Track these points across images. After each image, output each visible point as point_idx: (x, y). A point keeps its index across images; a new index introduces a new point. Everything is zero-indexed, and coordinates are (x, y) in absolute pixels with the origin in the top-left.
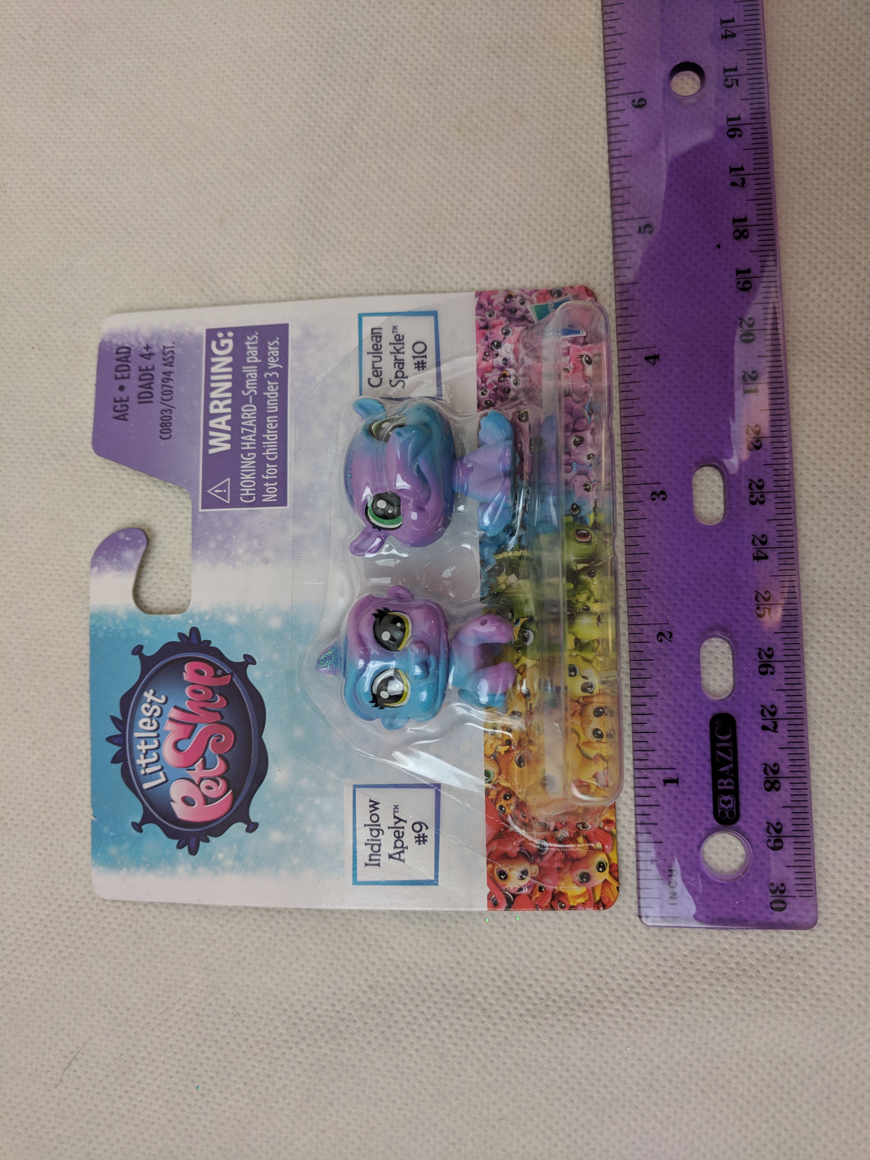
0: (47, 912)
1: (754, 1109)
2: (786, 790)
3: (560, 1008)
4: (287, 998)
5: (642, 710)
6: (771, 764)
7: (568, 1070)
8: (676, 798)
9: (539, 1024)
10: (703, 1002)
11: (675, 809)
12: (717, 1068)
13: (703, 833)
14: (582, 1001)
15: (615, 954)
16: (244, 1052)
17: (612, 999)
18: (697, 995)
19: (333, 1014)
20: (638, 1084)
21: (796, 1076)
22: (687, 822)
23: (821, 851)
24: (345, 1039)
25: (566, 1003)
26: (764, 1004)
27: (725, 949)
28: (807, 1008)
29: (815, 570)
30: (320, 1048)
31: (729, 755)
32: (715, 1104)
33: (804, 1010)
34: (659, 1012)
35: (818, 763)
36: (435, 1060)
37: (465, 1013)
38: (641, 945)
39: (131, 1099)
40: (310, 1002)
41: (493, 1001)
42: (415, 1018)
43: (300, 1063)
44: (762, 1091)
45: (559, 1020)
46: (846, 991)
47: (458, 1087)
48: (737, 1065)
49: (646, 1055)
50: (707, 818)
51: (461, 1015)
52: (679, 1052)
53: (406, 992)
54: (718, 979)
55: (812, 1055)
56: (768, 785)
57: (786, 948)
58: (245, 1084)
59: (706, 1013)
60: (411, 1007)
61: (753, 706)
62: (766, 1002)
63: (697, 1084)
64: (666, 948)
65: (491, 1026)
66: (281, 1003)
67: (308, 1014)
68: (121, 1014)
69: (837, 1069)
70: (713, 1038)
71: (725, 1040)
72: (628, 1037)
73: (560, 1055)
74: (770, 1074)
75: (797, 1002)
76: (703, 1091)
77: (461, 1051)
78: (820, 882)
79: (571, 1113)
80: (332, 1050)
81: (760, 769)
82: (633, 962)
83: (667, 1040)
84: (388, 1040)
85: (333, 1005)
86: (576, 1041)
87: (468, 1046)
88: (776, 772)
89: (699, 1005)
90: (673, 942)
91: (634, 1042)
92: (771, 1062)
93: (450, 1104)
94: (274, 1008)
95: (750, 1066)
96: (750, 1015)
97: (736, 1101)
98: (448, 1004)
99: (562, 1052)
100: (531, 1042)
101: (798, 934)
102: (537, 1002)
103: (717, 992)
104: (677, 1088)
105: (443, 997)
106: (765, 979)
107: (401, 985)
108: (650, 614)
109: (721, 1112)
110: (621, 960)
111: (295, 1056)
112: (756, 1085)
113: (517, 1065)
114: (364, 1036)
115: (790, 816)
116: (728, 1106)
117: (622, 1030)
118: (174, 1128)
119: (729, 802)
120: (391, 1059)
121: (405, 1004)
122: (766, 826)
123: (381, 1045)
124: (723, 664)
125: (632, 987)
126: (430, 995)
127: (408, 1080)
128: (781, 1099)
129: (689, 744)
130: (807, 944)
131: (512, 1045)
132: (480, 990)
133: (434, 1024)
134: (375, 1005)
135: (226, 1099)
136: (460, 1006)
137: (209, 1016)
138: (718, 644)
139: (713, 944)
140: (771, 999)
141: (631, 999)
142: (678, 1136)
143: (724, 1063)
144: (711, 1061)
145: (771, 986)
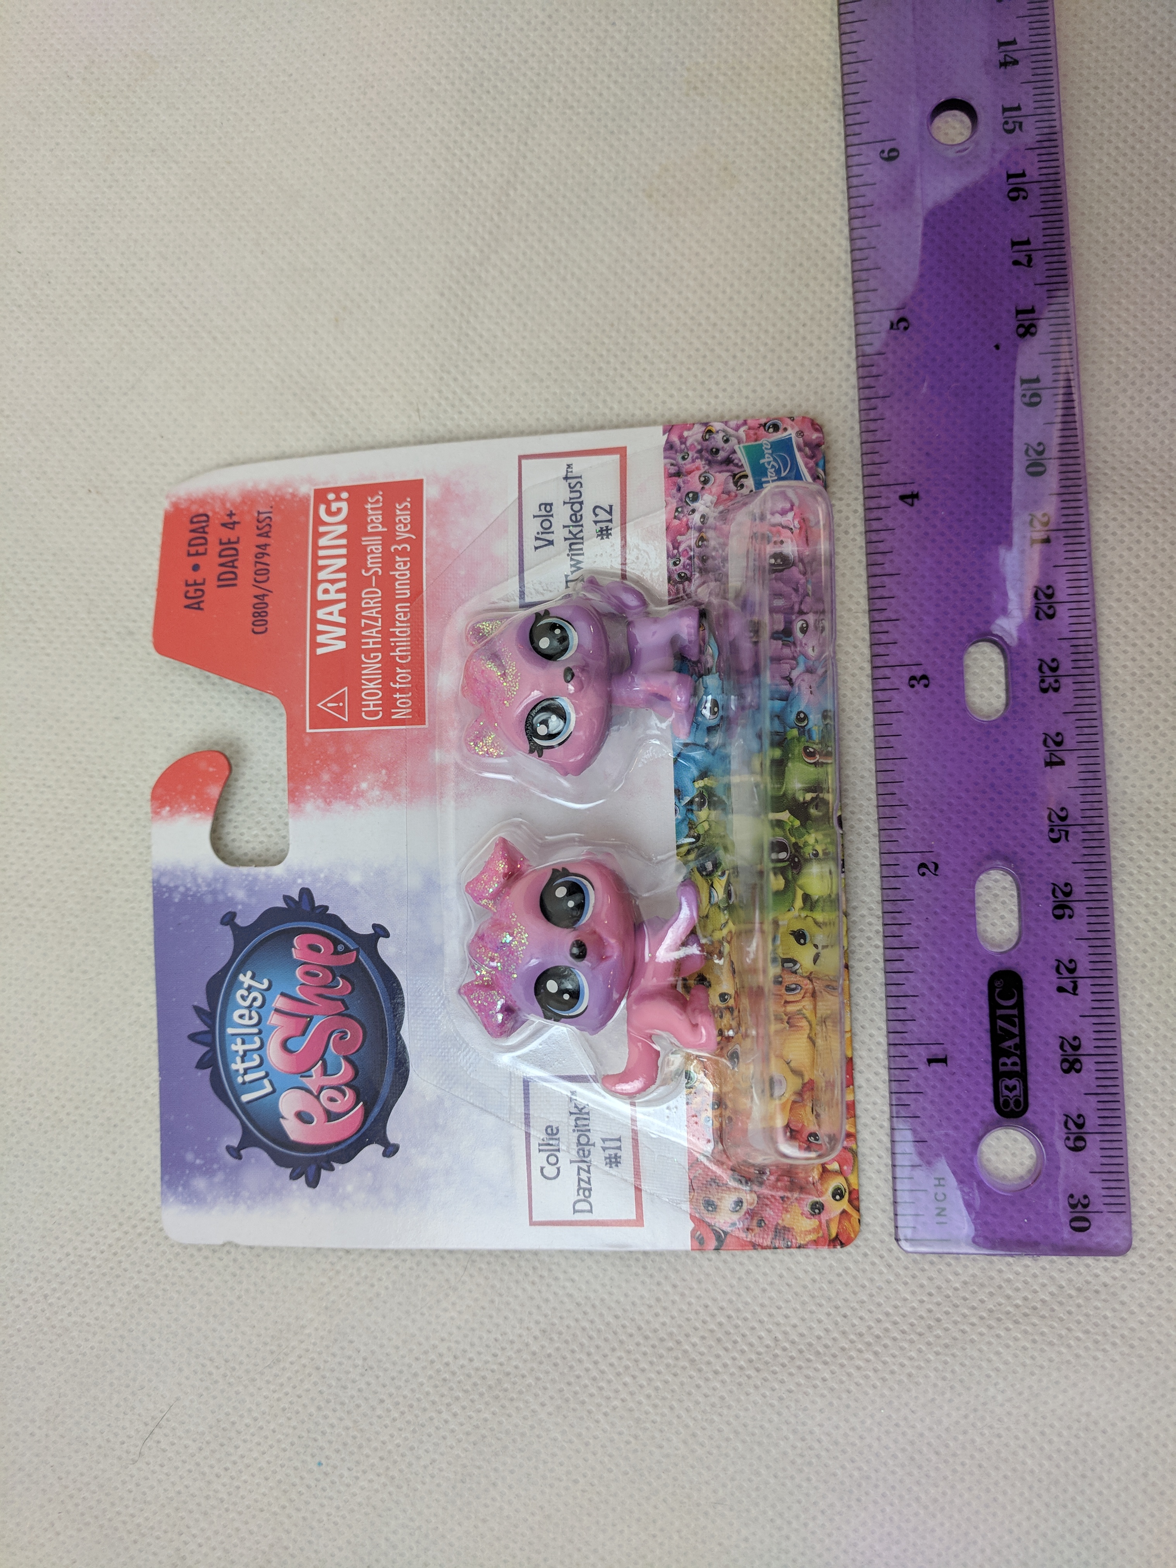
0: (118, 1234)
1: (1048, 1490)
2: (1089, 1072)
3: (792, 1358)
4: (435, 1347)
5: (898, 965)
6: (1070, 1037)
7: (803, 1439)
8: (944, 1082)
9: (765, 1380)
10: (980, 1351)
11: (942, 1096)
12: (999, 1436)
13: (981, 1129)
14: (821, 1350)
15: (863, 1287)
16: (379, 1417)
17: (860, 1346)
18: (972, 1341)
19: (495, 1367)
20: (894, 1456)
21: (1103, 1447)
22: (958, 1112)
23: (1135, 1151)
24: (512, 1400)
25: (801, 1351)
26: (1060, 1353)
27: (1008, 1281)
28: (1117, 1357)
29: (1126, 778)
30: (479, 1411)
31: (1014, 1026)
32: (996, 1484)
33: (1113, 1361)
34: (922, 1364)
35: (1131, 1035)
36: (629, 1427)
37: (668, 1366)
38: (897, 1275)
39: (232, 1478)
40: (465, 1351)
41: (703, 1349)
42: (603, 1372)
43: (453, 1431)
44: (1058, 1466)
45: (791, 1374)
47: (659, 1462)
48: (1025, 1432)
49: (905, 1419)
50: (984, 1108)
51: (662, 1368)
52: (949, 1415)
53: (591, 1338)
54: (999, 1320)
55: (1123, 1419)
56: (1066, 1065)
57: (1089, 1278)
58: (381, 1459)
59: (984, 1364)
60: (597, 1358)
61: (1045, 960)
62: (1064, 1350)
63: (972, 1457)
64: (931, 1279)
65: (701, 1383)
66: (426, 1353)
67: (462, 1366)
68: (217, 1368)
69: (1157, 1437)
70: (994, 1397)
71: (1010, 1400)
72: (882, 1396)
73: (792, 1420)
74: (1068, 1443)
75: (1104, 1351)
76: (980, 1466)
77: (663, 1415)
78: (1134, 1193)
79: (807, 1495)
80: (494, 1414)
81: (1055, 1044)
82: (887, 1298)
83: (933, 1400)
84: (567, 1400)
85: (495, 1355)
86: (813, 1402)
87: (672, 1408)
88: (1076, 1048)
89: (975, 1354)
90: (939, 1271)
91: (891, 1403)
92: (1069, 1428)
93: (649, 1484)
94: (417, 1359)
95: (1042, 1433)
96: (1042, 1367)
97: (1023, 1479)
98: (645, 1354)
99: (796, 1416)
100: (755, 1403)
101: (1105, 1261)
102: (761, 1350)
103: (998, 1336)
104: (946, 1462)
105: (638, 1344)
106: (1061, 1320)
107: (584, 1329)
108: (907, 837)
109: (1005, 1493)
110: (871, 1295)
111: (446, 1422)
112: (1050, 1458)
113: (736, 1433)
114: (536, 1395)
115: (1096, 1106)
116: (1013, 1486)
117: (874, 1387)
118: (289, 1517)
119: (1014, 1088)
120: (572, 1426)
121: (589, 1354)
122: (1062, 1119)
123: (559, 1408)
124: (1004, 903)
125: (887, 1330)
126: (621, 1342)
127: (594, 1454)
128: (1084, 1476)
129: (959, 1010)
130: (1117, 1274)
131: (729, 1407)
132: (687, 1335)
133: (628, 1379)
134: (549, 1356)
135: (357, 1478)
136: (661, 1356)
137: (333, 1370)
138: (998, 878)
139: (994, 1274)
140: (1069, 1346)
141: (885, 1346)
142: (947, 1525)
143: (1008, 1429)
144: (991, 1427)
145: (1069, 1329)
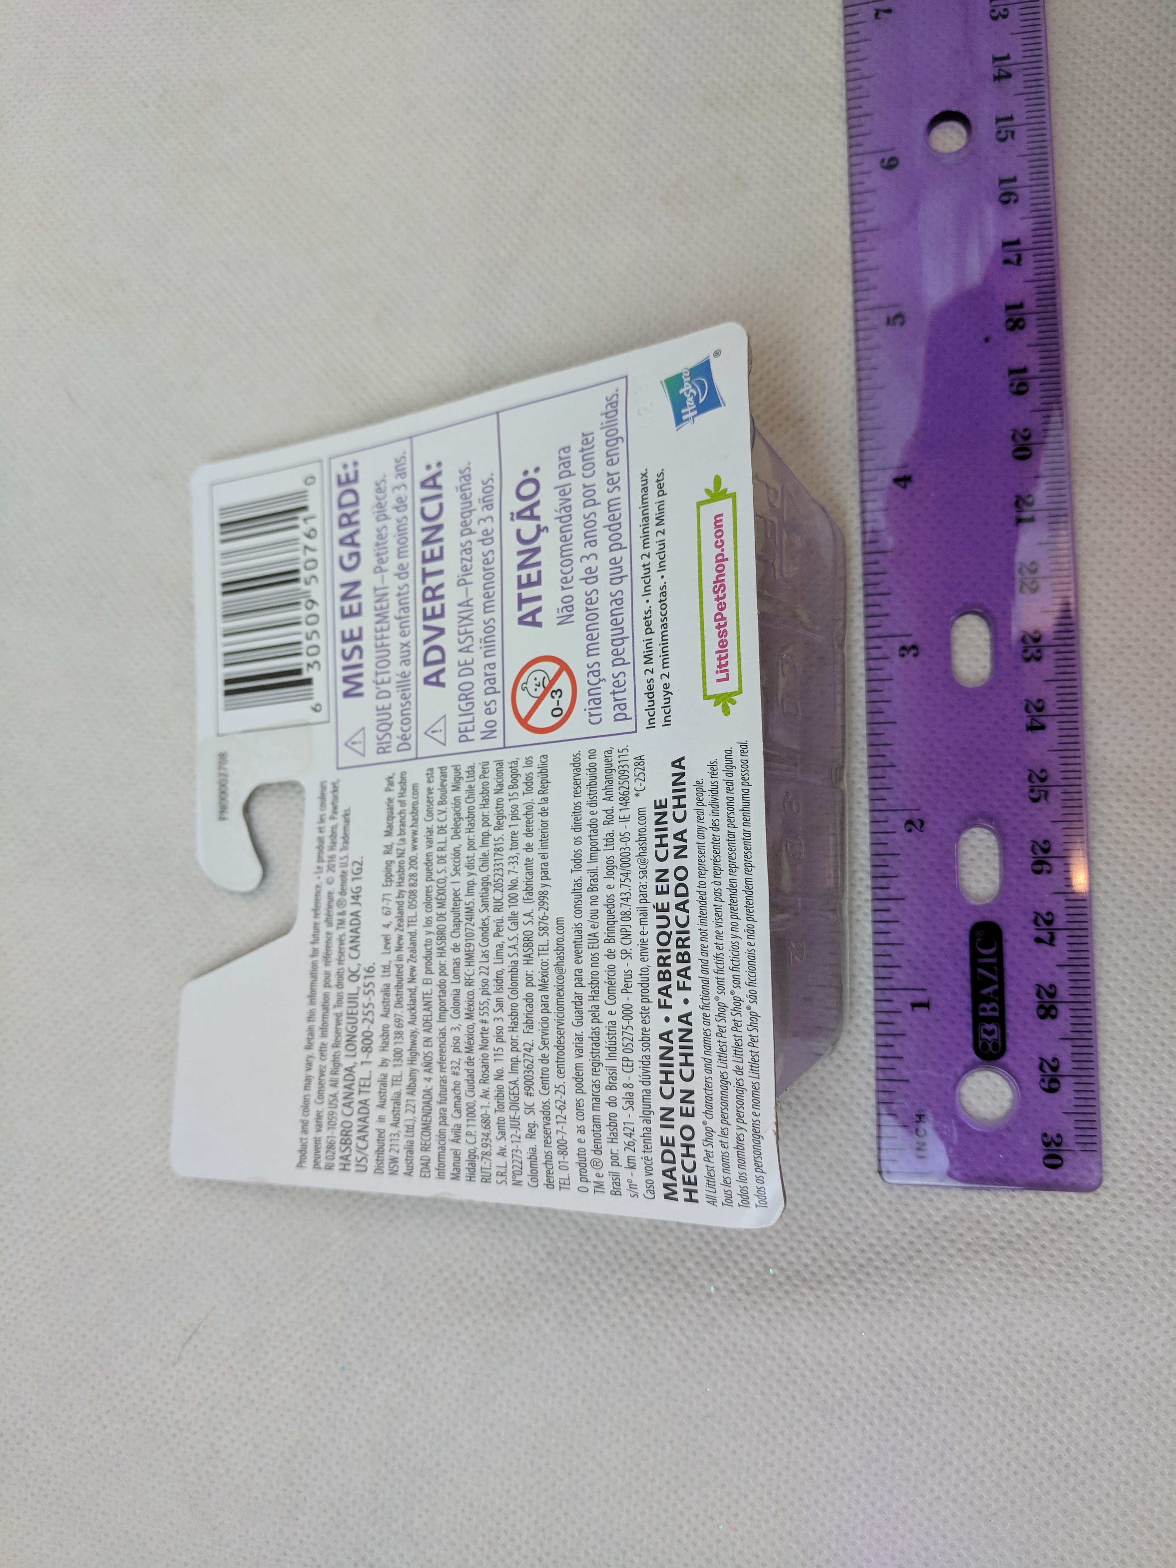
1: (1021, 1415)
2: (1066, 1020)
3: (780, 1284)
4: (449, 1266)
5: (886, 916)
6: (1046, 985)
7: (788, 1359)
8: (927, 1026)
9: (755, 1302)
10: (957, 1280)
11: (926, 1041)
12: (975, 1363)
13: (959, 1070)
14: (807, 1276)
15: (849, 1220)
16: (398, 1328)
17: (844, 1273)
18: (950, 1271)
19: (504, 1285)
20: (875, 1379)
21: (1074, 1376)
22: (941, 1057)
23: (1110, 1097)
24: (519, 1315)
25: (789, 1278)
26: (1034, 1284)
27: (987, 1216)
28: (1087, 1289)
29: (1106, 744)
31: (994, 974)
32: (971, 1408)
33: (1084, 1293)
34: (902, 1291)
35: (1108, 987)
36: (626, 1343)
37: (664, 1288)
38: (881, 1209)
39: (262, 1381)
40: (476, 1270)
41: (697, 1273)
42: (603, 1292)
43: (464, 1342)
44: (1030, 1393)
45: (779, 1298)
46: (1137, 1270)
47: (654, 1376)
48: (1000, 1359)
49: (886, 1343)
50: (966, 1053)
51: (659, 1290)
52: (927, 1341)
53: (593, 1261)
54: (976, 1252)
55: (1094, 1349)
56: (1042, 1012)
57: (1063, 1216)
58: (399, 1366)
59: (961, 1293)
60: (598, 1279)
61: (1025, 913)
62: (1037, 1281)
63: (949, 1382)
64: (913, 1213)
65: (695, 1304)
66: (440, 1271)
67: (474, 1284)
68: (250, 1279)
69: (1126, 1368)
70: (970, 1325)
71: (985, 1328)
72: (864, 1320)
73: (779, 1341)
74: (1041, 1372)
75: (1076, 1283)
76: (956, 1390)
77: (658, 1332)
78: (1106, 1134)
79: (792, 1412)
80: (502, 1327)
81: (1033, 991)
82: (872, 1230)
83: (912, 1326)
84: (570, 1317)
85: (504, 1275)
86: (799, 1324)
87: (666, 1327)
88: (1052, 995)
89: (952, 1283)
91: (871, 1327)
92: (1042, 1357)
93: (644, 1396)
94: (433, 1276)
95: (1016, 1361)
96: (1015, 1297)
97: (997, 1404)
98: (643, 1277)
99: (782, 1337)
100: (744, 1324)
101: (1079, 1198)
102: (751, 1275)
103: (975, 1267)
104: (924, 1386)
105: (637, 1268)
106: (1035, 1253)
107: (586, 1253)
108: (897, 798)
109: (979, 1417)
110: (857, 1228)
111: (458, 1334)
112: (1023, 1385)
113: (726, 1351)
115: (1071, 1050)
116: (987, 1410)
117: (856, 1311)
118: (314, 1416)
119: (992, 1032)
120: (573, 1340)
121: (591, 1276)
122: (1038, 1062)
123: (561, 1324)
124: (988, 861)
125: (870, 1260)
126: (622, 1266)
127: (593, 1366)
128: (1055, 1403)
129: (944, 960)
130: (1090, 1212)
131: (720, 1327)
132: (683, 1261)
133: (626, 1299)
134: (554, 1276)
135: (376, 1383)
136: (658, 1279)
137: (356, 1284)
138: (982, 836)
139: (973, 1210)
140: (1042, 1278)
141: (868, 1274)
142: (924, 1444)
143: (984, 1356)
144: (967, 1354)
145: (1042, 1262)
